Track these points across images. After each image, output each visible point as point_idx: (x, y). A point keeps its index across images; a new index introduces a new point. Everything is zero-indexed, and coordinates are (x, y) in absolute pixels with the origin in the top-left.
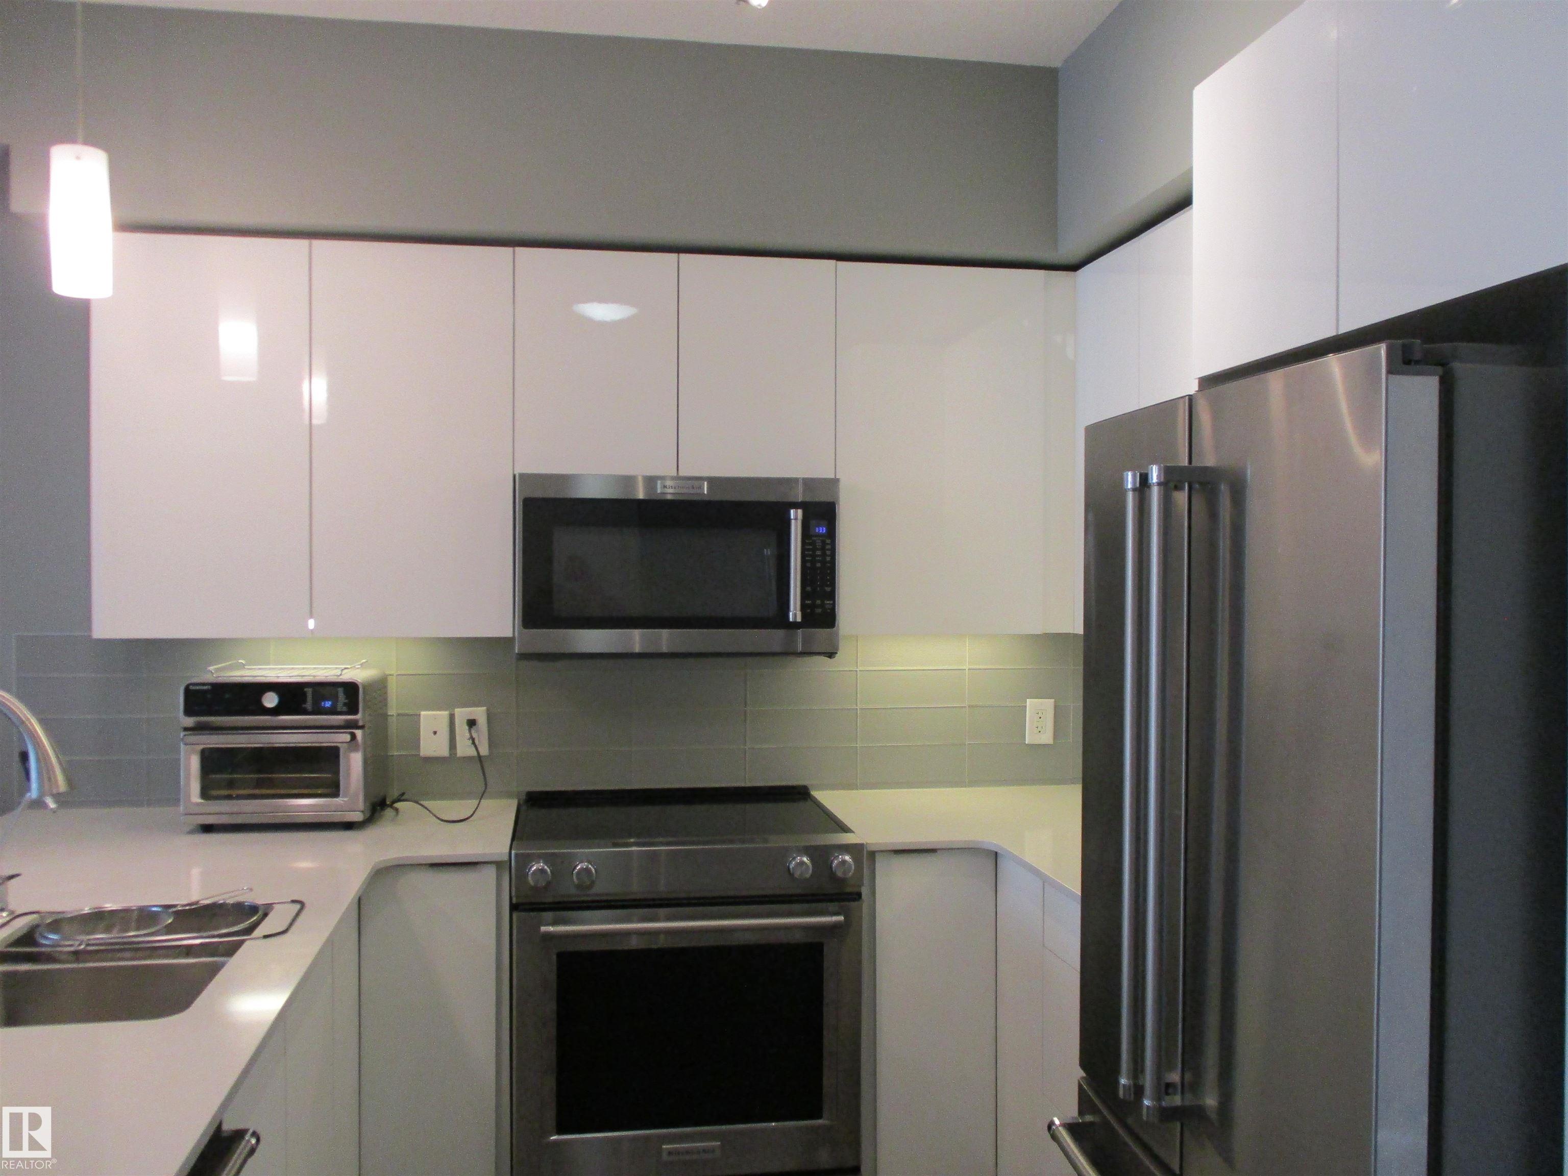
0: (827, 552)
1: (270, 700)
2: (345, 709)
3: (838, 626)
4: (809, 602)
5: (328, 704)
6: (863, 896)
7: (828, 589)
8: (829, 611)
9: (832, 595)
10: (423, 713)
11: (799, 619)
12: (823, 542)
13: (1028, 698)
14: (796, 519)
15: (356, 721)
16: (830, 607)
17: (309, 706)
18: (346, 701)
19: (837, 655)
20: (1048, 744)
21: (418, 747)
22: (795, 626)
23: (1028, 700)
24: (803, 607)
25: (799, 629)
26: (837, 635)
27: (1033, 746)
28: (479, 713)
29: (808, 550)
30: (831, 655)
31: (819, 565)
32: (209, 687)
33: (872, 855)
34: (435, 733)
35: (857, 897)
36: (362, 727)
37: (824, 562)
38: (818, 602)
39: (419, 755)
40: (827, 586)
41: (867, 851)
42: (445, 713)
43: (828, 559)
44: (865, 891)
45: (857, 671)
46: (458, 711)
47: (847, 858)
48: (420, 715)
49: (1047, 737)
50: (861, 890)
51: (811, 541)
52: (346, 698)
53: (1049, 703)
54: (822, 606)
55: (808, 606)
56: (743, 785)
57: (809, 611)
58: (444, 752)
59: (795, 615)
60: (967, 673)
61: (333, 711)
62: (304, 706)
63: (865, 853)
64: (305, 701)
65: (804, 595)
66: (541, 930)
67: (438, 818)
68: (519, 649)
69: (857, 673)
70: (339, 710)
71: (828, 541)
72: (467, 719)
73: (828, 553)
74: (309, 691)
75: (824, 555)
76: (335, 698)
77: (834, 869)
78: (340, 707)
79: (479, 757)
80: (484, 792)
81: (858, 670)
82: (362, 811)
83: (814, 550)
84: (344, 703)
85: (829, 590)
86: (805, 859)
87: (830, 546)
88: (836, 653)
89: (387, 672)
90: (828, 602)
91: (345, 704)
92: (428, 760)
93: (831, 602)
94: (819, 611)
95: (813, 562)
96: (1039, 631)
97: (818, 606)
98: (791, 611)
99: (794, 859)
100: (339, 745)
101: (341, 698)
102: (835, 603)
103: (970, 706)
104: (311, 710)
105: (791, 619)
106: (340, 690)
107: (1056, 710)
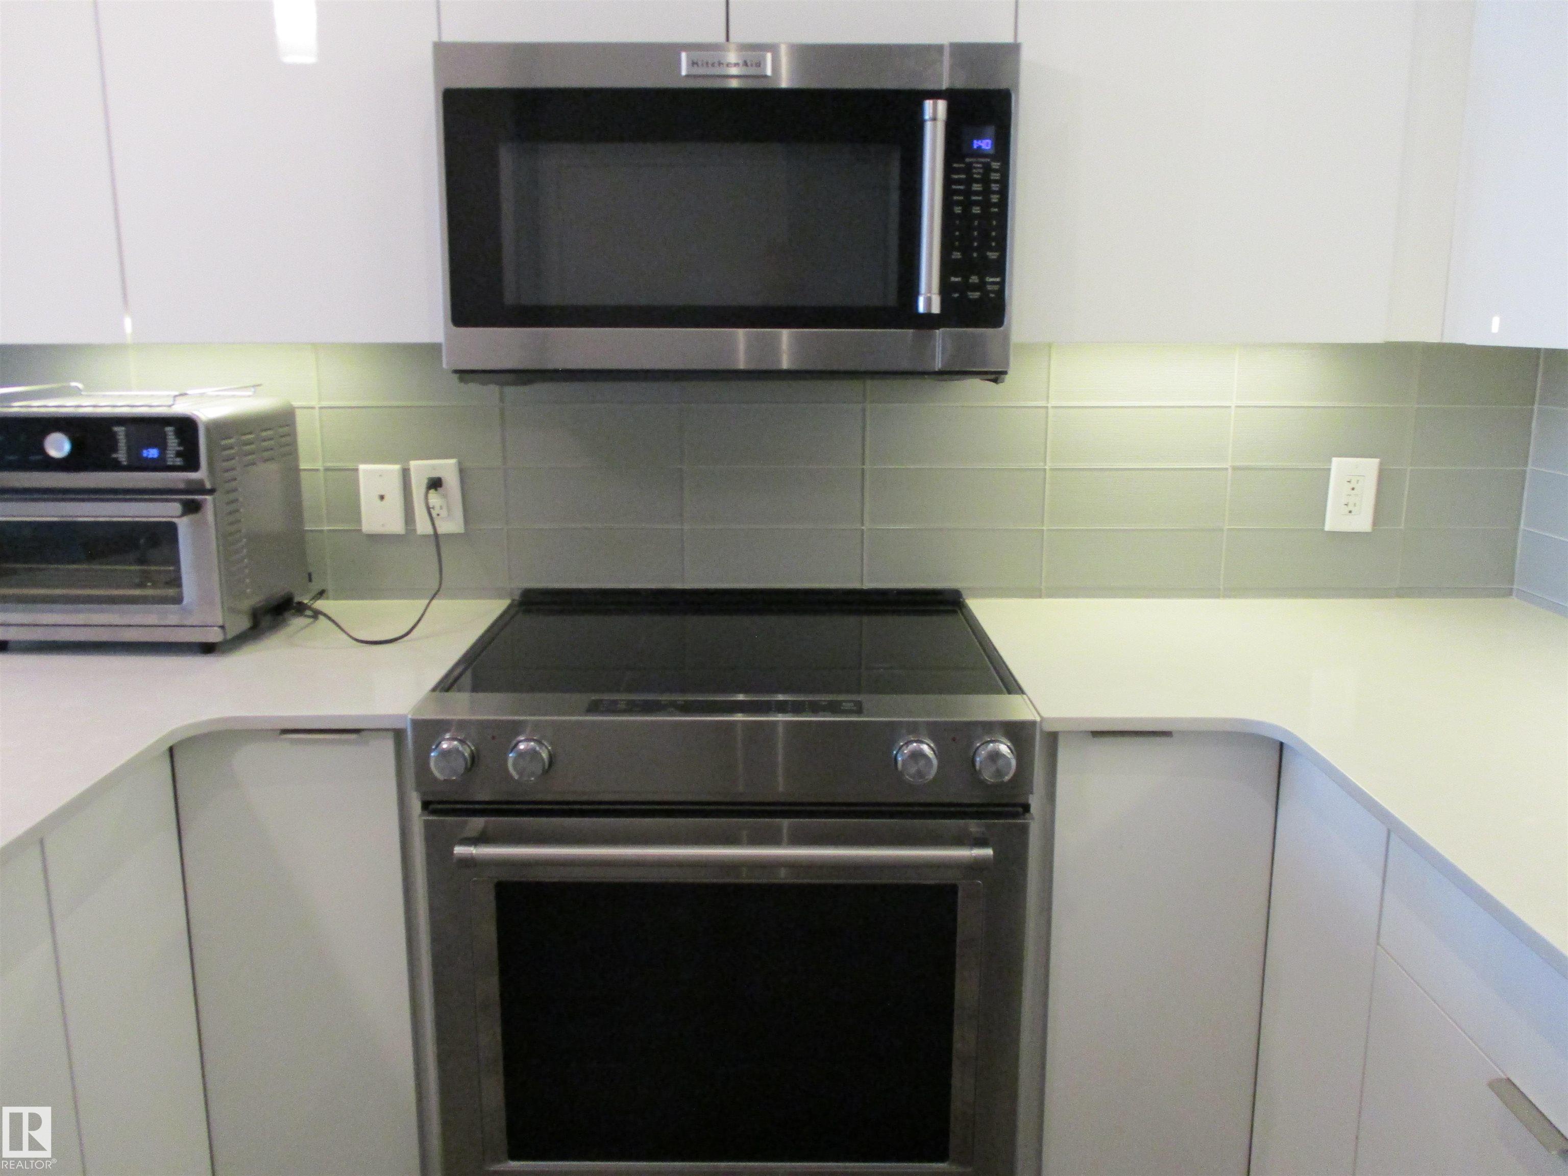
0: (993, 185)
1: (58, 446)
2: (179, 462)
3: (1010, 324)
4: (957, 279)
5: (153, 453)
6: (1033, 810)
7: (993, 255)
8: (992, 295)
9: (1000, 268)
10: (362, 467)
11: (936, 309)
12: (987, 169)
13: (1334, 457)
14: (934, 119)
15: (201, 482)
16: (996, 288)
17: (122, 456)
18: (181, 448)
19: (1007, 377)
20: (1359, 532)
21: (359, 521)
22: (929, 322)
23: (1334, 460)
24: (945, 289)
25: (938, 329)
26: (1006, 338)
27: (1334, 534)
28: (447, 468)
29: (959, 182)
30: (996, 376)
31: (976, 210)
33: (1053, 738)
34: (382, 497)
35: (1020, 810)
36: (211, 492)
37: (986, 204)
38: (974, 279)
39: (361, 530)
40: (992, 249)
41: (1042, 731)
42: (397, 467)
43: (995, 198)
44: (1035, 802)
45: (1047, 407)
46: (413, 464)
47: (1004, 748)
48: (357, 470)
49: (1362, 522)
50: (1028, 799)
51: (962, 165)
52: (180, 444)
53: (1369, 467)
54: (981, 286)
55: (955, 287)
56: (856, 585)
57: (956, 295)
58: (396, 526)
59: (929, 301)
60: (1233, 413)
61: (159, 466)
62: (114, 456)
63: (1038, 737)
64: (115, 449)
65: (947, 267)
66: (455, 852)
67: (351, 637)
68: (448, 364)
69: (1047, 413)
70: (170, 463)
71: (995, 165)
72: (428, 477)
73: (995, 187)
74: (120, 430)
75: (987, 192)
76: (162, 446)
77: (978, 767)
78: (172, 458)
79: (436, 535)
80: (438, 591)
81: (1049, 405)
82: (222, 627)
83: (970, 181)
84: (176, 452)
85: (995, 257)
86: (925, 748)
87: (998, 174)
88: (1005, 373)
89: (296, 404)
90: (991, 280)
91: (178, 454)
92: (376, 538)
93: (998, 280)
94: (975, 295)
95: (967, 205)
96: (1376, 337)
97: (975, 288)
98: (922, 294)
99: (908, 743)
100: (174, 520)
101: (173, 443)
102: (1002, 284)
103: (1235, 468)
104: (125, 463)
105: (921, 308)
106: (170, 430)
107: (1383, 477)
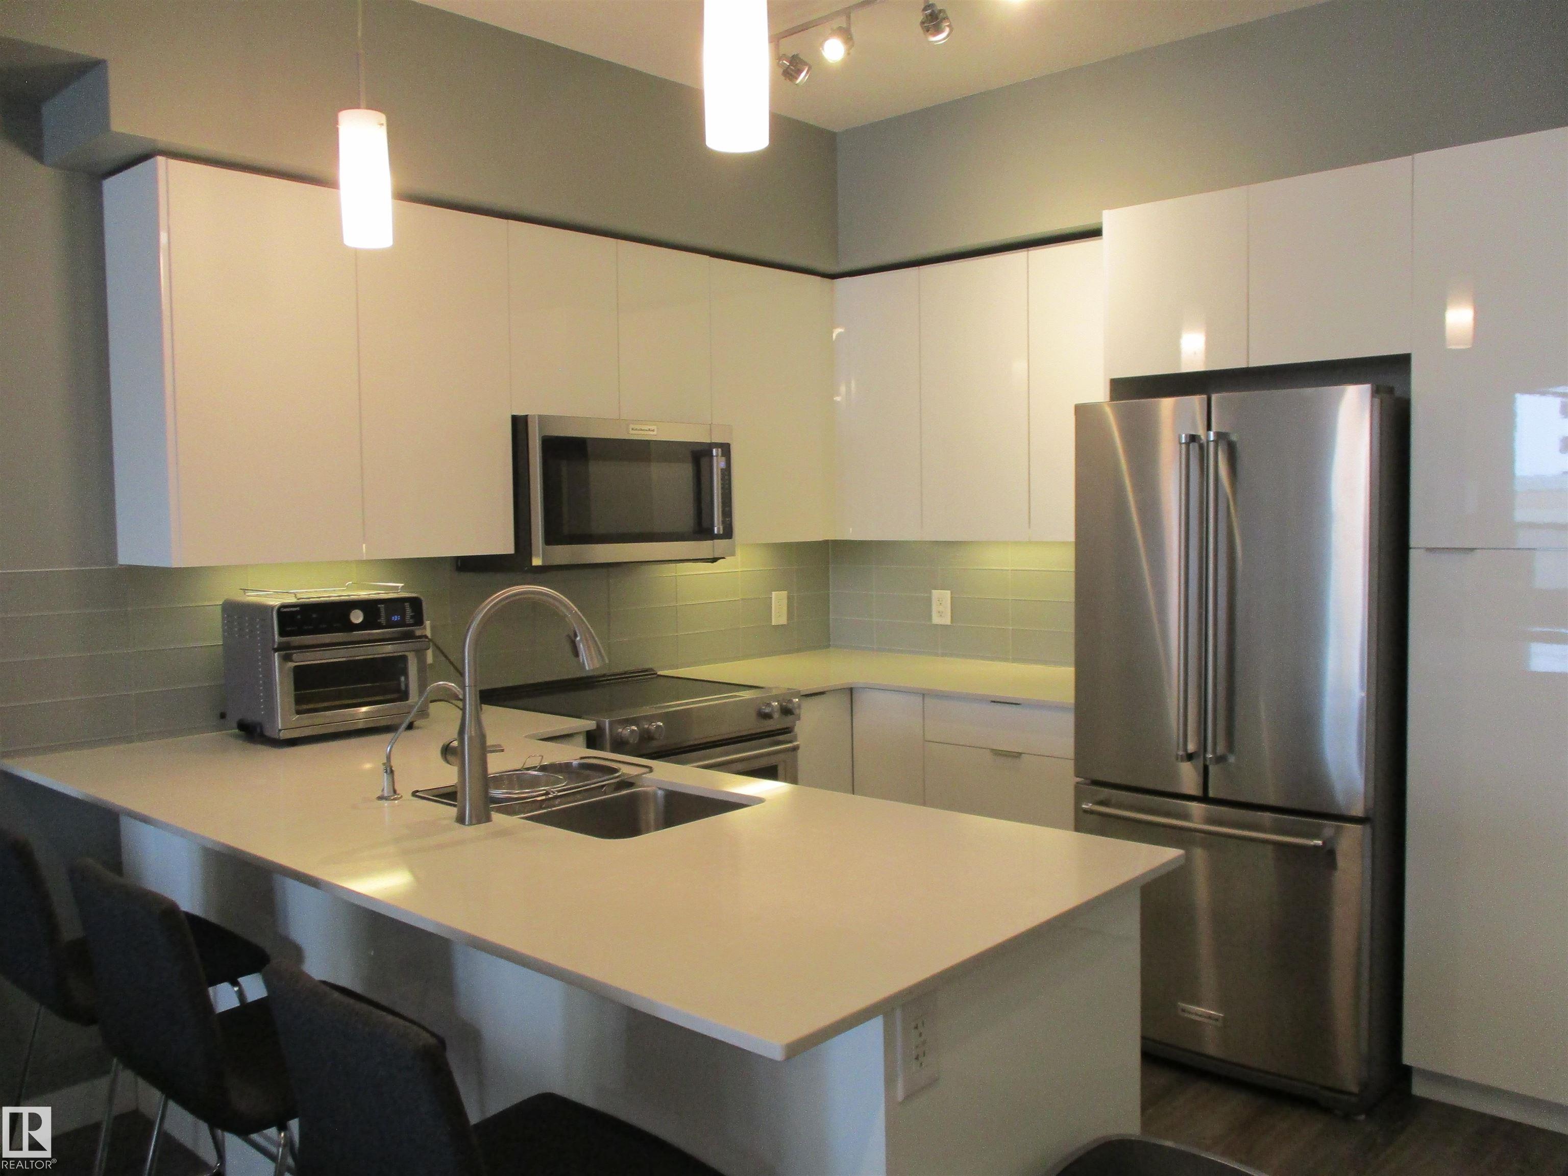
1: (357, 617)
2: (412, 621)
3: (734, 539)
5: (396, 618)
9: (730, 514)
13: (773, 591)
16: (729, 523)
17: (383, 620)
18: (413, 614)
22: (718, 537)
23: (773, 593)
24: (722, 523)
25: (719, 540)
26: (734, 544)
27: (777, 627)
32: (298, 609)
49: (780, 621)
52: (412, 612)
53: (784, 594)
59: (719, 529)
60: (740, 574)
61: (401, 624)
62: (379, 621)
64: (379, 617)
70: (406, 622)
74: (382, 606)
76: (403, 615)
78: (408, 620)
84: (411, 615)
91: (412, 617)
93: (730, 519)
98: (715, 526)
100: (406, 653)
101: (409, 612)
102: (731, 520)
103: (742, 599)
104: (384, 624)
105: (716, 532)
106: (407, 605)
107: (789, 598)
